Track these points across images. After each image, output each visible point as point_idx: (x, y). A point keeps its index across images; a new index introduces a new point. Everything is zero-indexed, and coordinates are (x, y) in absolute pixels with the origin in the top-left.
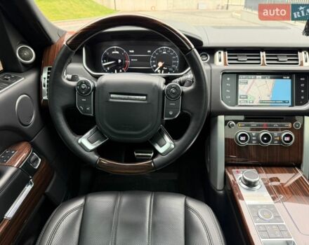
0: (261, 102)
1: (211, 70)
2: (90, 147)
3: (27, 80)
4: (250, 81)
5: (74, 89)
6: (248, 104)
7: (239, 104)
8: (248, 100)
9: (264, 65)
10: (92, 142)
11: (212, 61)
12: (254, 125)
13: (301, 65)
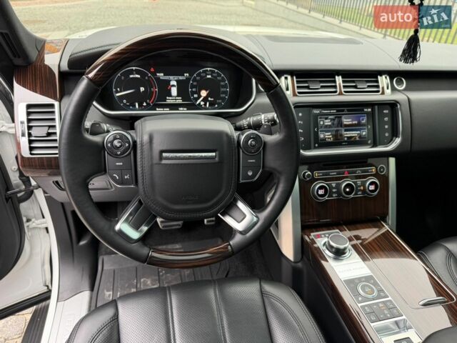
2: (135, 235)
10: (137, 227)
12: (333, 173)
13: (383, 93)
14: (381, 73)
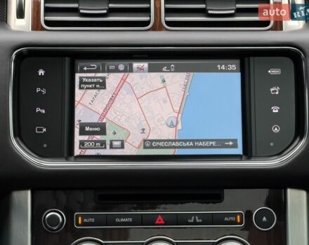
0: (148, 143)
6: (108, 152)
7: (77, 152)
8: (107, 138)
9: (158, 27)
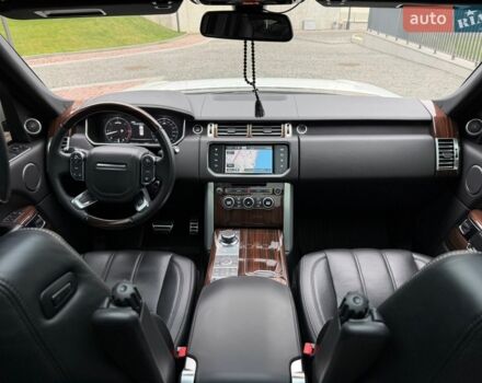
0: (246, 170)
1: (200, 142)
2: (81, 206)
3: (33, 150)
4: (236, 151)
5: (68, 159)
6: (235, 172)
7: (226, 172)
8: (234, 168)
9: (249, 137)
10: (82, 202)
11: (205, 133)
12: (239, 190)
13: (284, 136)
14: (284, 122)
